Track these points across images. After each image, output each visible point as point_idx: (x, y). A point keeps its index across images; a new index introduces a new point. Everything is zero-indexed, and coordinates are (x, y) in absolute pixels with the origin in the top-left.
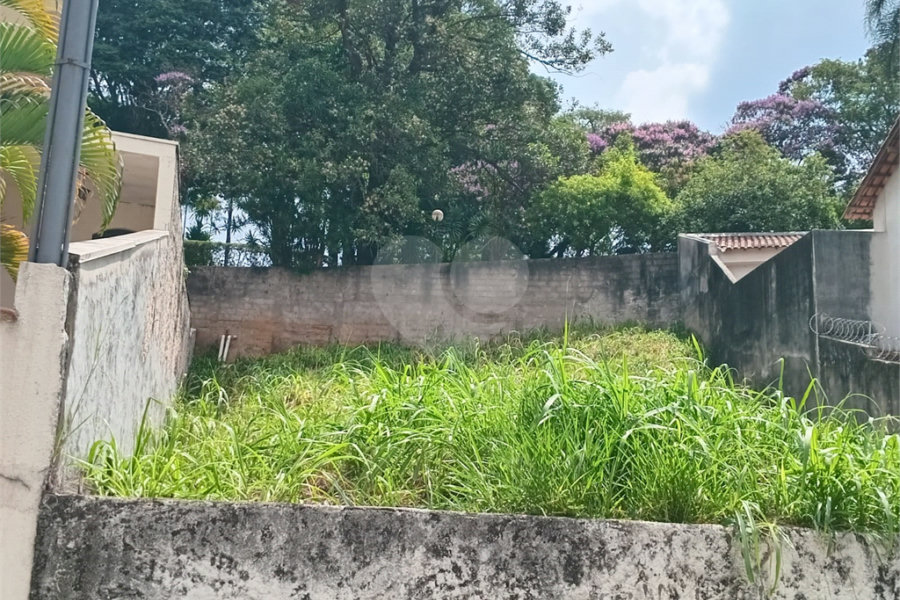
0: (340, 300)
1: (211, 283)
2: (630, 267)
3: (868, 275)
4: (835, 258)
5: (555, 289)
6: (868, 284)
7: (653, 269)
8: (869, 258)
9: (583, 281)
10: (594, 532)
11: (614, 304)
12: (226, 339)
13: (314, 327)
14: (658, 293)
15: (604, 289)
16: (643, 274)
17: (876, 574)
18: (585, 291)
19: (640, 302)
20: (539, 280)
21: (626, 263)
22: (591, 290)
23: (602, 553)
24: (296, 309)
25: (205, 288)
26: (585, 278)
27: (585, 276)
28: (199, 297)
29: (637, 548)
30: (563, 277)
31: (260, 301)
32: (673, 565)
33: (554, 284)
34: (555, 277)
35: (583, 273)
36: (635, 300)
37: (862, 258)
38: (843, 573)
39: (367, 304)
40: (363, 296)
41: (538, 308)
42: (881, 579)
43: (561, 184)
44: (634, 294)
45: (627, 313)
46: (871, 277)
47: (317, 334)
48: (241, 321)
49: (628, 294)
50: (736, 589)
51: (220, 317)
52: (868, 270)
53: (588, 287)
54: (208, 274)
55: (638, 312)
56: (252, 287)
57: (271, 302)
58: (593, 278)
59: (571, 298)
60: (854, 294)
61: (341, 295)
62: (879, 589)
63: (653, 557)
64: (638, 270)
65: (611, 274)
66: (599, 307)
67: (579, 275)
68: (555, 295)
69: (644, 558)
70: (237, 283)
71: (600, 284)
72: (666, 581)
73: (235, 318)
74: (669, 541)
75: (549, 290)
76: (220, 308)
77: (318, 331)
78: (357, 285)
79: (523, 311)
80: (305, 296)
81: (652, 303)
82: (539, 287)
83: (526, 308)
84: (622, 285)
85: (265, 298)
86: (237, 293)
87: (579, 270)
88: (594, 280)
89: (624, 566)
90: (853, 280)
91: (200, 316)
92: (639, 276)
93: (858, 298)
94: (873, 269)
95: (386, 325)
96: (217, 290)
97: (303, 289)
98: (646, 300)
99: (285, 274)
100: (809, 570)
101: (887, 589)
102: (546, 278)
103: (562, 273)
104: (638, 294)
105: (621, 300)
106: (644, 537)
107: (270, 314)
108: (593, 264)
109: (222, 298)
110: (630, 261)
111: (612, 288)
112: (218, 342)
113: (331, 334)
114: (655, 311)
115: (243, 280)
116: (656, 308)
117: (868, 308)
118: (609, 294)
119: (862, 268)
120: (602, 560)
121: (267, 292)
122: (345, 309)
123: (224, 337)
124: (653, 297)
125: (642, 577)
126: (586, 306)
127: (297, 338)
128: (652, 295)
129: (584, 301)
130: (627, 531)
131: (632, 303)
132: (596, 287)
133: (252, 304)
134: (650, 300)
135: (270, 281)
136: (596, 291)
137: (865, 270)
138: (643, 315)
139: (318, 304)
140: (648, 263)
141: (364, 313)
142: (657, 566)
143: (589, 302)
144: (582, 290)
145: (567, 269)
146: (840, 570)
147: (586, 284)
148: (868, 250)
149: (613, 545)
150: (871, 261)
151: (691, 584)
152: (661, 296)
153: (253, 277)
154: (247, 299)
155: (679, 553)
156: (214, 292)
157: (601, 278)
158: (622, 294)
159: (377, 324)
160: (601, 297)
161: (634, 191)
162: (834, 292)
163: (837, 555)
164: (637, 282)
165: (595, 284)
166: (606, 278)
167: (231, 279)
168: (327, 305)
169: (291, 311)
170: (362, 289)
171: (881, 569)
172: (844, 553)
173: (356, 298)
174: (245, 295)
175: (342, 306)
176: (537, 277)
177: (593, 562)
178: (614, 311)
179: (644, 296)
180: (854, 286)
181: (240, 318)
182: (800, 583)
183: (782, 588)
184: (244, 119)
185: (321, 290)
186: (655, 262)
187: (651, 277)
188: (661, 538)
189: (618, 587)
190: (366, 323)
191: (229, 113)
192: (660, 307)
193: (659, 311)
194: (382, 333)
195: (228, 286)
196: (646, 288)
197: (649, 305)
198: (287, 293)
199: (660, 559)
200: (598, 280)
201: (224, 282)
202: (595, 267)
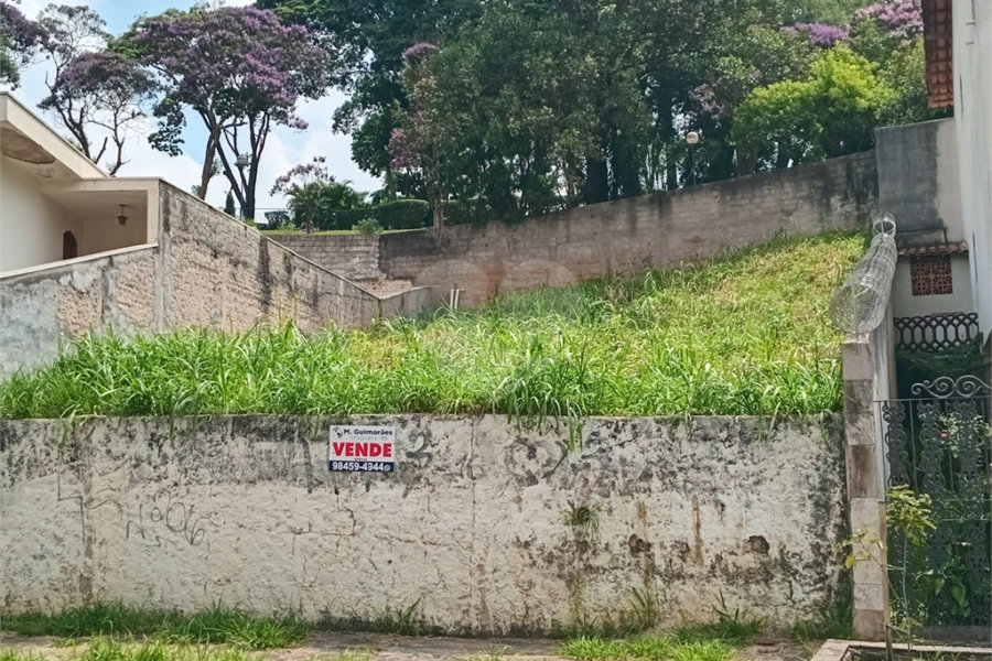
0: (554, 244)
1: (438, 244)
2: (836, 171)
3: (935, 167)
4: (899, 155)
5: (759, 206)
6: (935, 175)
7: (859, 170)
8: (936, 148)
9: (787, 194)
10: (12, 426)
11: (821, 214)
12: (455, 293)
13: (532, 273)
14: (867, 196)
15: (809, 199)
16: (849, 177)
17: (149, 437)
18: (788, 204)
19: (848, 208)
20: (743, 198)
21: (832, 168)
22: (796, 201)
23: (14, 435)
24: (514, 257)
25: (434, 248)
26: (789, 190)
27: (788, 187)
28: (429, 257)
29: (31, 432)
30: (766, 192)
31: (482, 254)
32: (47, 439)
33: (757, 201)
34: (758, 193)
35: (787, 185)
36: (842, 206)
37: (929, 150)
38: (131, 437)
39: (578, 244)
40: (574, 237)
41: (743, 227)
42: (152, 439)
43: (755, 97)
44: (841, 200)
45: (836, 220)
46: (939, 168)
47: (536, 279)
48: (467, 275)
49: (835, 201)
50: (77, 449)
51: (449, 273)
52: (935, 162)
53: (793, 199)
54: (434, 235)
55: (847, 218)
56: (474, 242)
57: (491, 254)
58: (798, 189)
59: (775, 213)
60: (920, 189)
61: (554, 239)
62: (150, 445)
63: (38, 436)
64: (844, 174)
65: (816, 182)
66: (805, 218)
67: (783, 187)
68: (759, 212)
69: (34, 437)
70: (461, 240)
71: (804, 194)
72: (44, 447)
73: (461, 272)
74: (46, 428)
75: (752, 207)
76: (447, 265)
77: (535, 275)
78: (567, 227)
79: (728, 232)
80: (522, 245)
81: (861, 206)
82: (742, 206)
83: (731, 229)
84: (827, 193)
85: (486, 251)
86: (461, 249)
87: (782, 183)
88: (797, 191)
89: (25, 441)
90: (919, 173)
91: (431, 274)
92: (844, 180)
93: (924, 193)
94: (940, 160)
95: (596, 262)
96: (444, 249)
97: (519, 238)
98: (855, 205)
99: (501, 225)
100: (114, 437)
101: (154, 444)
102: (749, 195)
103: (765, 188)
104: (845, 199)
105: (828, 207)
106: (35, 427)
107: (491, 265)
108: (797, 174)
109: (449, 256)
110: (835, 165)
111: (817, 197)
112: (449, 295)
113: (548, 277)
114: (864, 215)
115: (465, 237)
116: (866, 211)
117: (936, 201)
118: (815, 203)
119: (928, 161)
120: (15, 439)
121: (487, 245)
122: (559, 252)
123: (452, 291)
124: (862, 200)
125: (33, 446)
126: (791, 219)
127: (517, 284)
128: (860, 198)
129: (789, 214)
130: (27, 424)
131: (839, 209)
132: (801, 198)
133: (475, 258)
134: (859, 203)
135: (489, 234)
136: (801, 202)
137: (932, 163)
138: (852, 221)
139: (533, 251)
140: (855, 164)
141: (576, 253)
142: (39, 440)
143: (795, 214)
144: (786, 203)
145: (769, 184)
146: (130, 436)
147: (790, 196)
148: (935, 141)
149: (19, 432)
150: (938, 152)
151: (56, 448)
152: (870, 197)
153: (473, 233)
154: (470, 254)
155: (49, 433)
156: (441, 251)
157: (806, 188)
158: (828, 200)
159: (589, 263)
160: (807, 207)
161: (833, 91)
162: (900, 190)
163: (128, 429)
164: (843, 187)
165: (799, 194)
166: (812, 186)
167: (455, 236)
168: (542, 251)
169: (510, 260)
170: (572, 230)
171: (153, 435)
172: (133, 427)
173: (568, 240)
174: (468, 250)
175: (556, 249)
176: (739, 196)
177: (10, 441)
178: (821, 220)
179: (852, 200)
180: (920, 180)
181: (465, 272)
182: (109, 444)
183: (99, 447)
184: (436, 90)
185: (536, 237)
186: (862, 163)
187: (858, 179)
188: (42, 427)
189: (22, 451)
190: (579, 263)
191: (420, 87)
192: (870, 209)
193: (869, 214)
194: (594, 271)
195: (453, 244)
196: (853, 191)
197: (858, 209)
198: (504, 243)
199: (41, 437)
200: (802, 190)
201: (449, 241)
202: (799, 176)
